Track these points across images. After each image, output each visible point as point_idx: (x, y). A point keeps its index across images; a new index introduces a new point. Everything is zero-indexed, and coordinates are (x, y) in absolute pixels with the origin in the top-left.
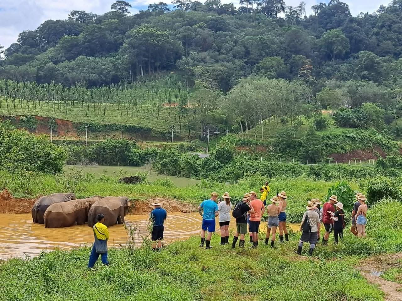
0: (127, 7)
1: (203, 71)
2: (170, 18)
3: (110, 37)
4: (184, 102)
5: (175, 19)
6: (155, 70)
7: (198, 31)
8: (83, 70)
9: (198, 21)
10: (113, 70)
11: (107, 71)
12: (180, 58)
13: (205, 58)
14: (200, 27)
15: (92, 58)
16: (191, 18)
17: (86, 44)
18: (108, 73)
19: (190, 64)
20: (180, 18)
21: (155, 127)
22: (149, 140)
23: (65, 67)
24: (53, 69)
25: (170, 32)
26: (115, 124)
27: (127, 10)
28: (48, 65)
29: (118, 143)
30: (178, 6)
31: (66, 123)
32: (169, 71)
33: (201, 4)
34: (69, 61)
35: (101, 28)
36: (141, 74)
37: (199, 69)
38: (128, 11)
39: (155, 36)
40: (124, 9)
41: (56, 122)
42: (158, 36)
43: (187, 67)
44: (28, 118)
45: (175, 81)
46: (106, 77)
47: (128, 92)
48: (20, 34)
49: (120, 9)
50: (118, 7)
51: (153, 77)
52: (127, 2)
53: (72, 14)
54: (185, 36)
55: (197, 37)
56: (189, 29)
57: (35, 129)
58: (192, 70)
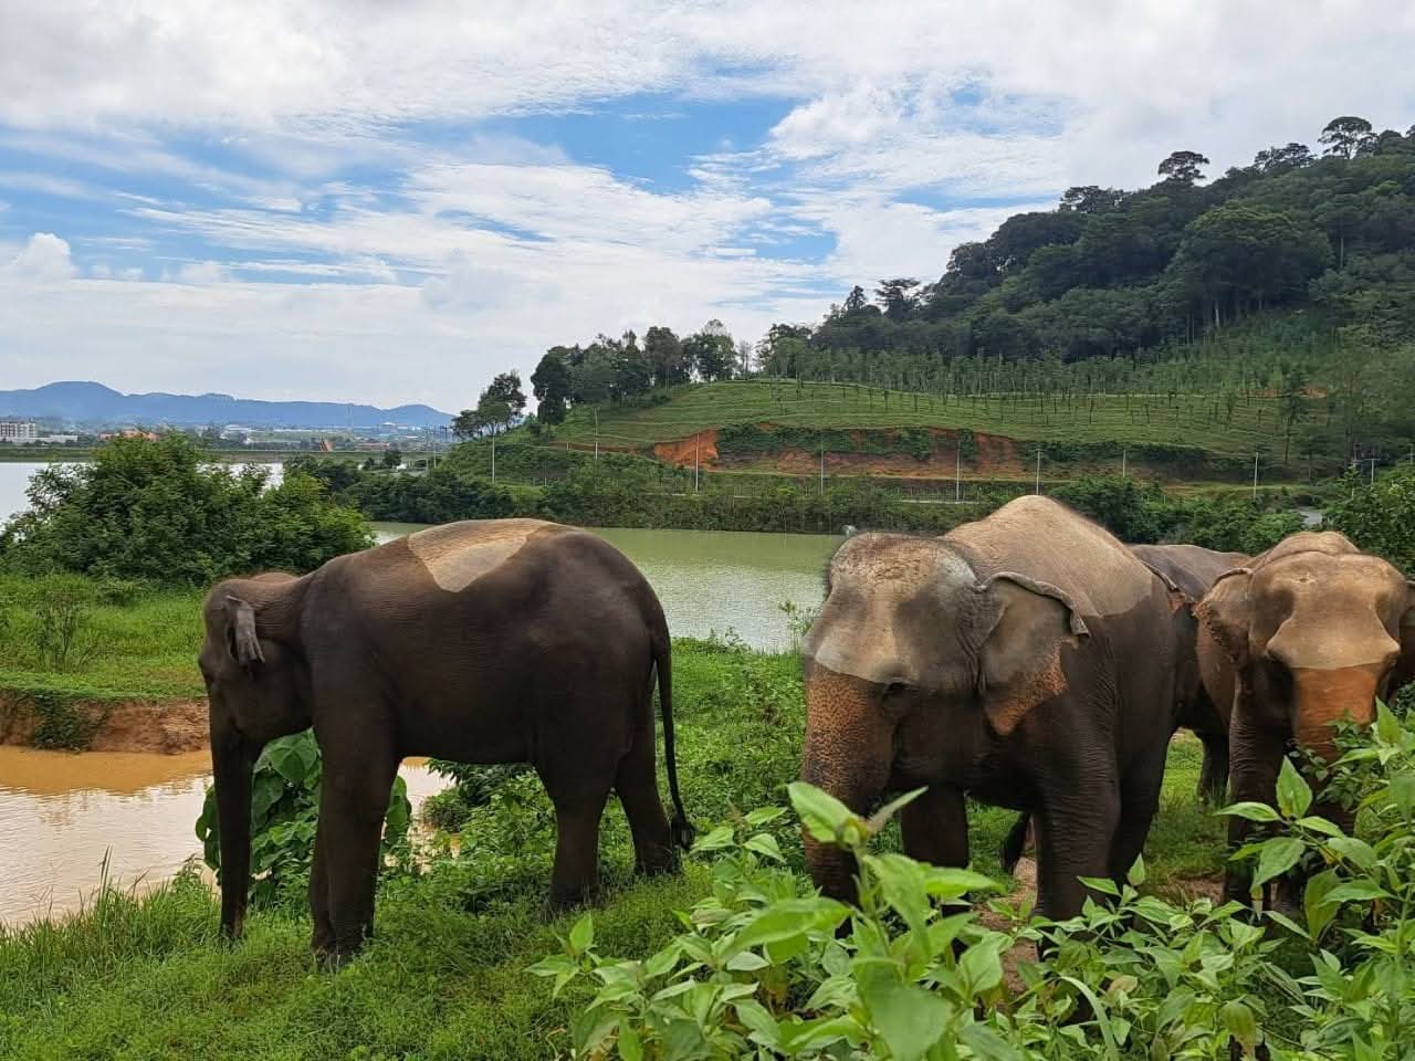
0: (1197, 166)
1: (1379, 302)
2: (1303, 180)
3: (1146, 240)
4: (1297, 384)
5: (1315, 181)
6: (1254, 308)
7: (1378, 203)
8: (1074, 321)
9: (1379, 178)
10: (1146, 316)
11: (1129, 319)
12: (1320, 274)
13: (1390, 268)
14: (1384, 193)
15: (1099, 293)
16: (1361, 173)
17: (1089, 260)
18: (1133, 324)
19: (1344, 288)
20: (1329, 175)
21: (1219, 449)
22: (1198, 480)
23: (1037, 316)
24: (1005, 323)
25: (1299, 212)
26: (1114, 443)
27: (1198, 171)
28: (993, 314)
29: (1106, 487)
30: (1336, 149)
31: (996, 443)
32: (1289, 309)
33: (1398, 135)
34: (1047, 301)
35: (1124, 220)
36: (1214, 319)
37: (1366, 299)
38: (1201, 174)
39: (1252, 227)
40: (1191, 171)
41: (975, 440)
42: (1261, 224)
43: (1336, 296)
44: (914, 432)
45: (1303, 331)
46: (1125, 333)
47: (1177, 365)
48: (954, 252)
49: (1180, 171)
50: (1177, 167)
51: (1243, 326)
52: (1197, 152)
53: (1067, 195)
54: (1336, 219)
55: (1372, 218)
56: (1351, 201)
57: (928, 456)
58: (1349, 301)
